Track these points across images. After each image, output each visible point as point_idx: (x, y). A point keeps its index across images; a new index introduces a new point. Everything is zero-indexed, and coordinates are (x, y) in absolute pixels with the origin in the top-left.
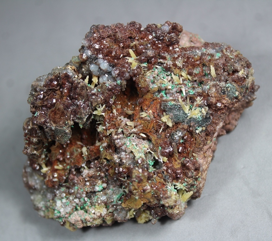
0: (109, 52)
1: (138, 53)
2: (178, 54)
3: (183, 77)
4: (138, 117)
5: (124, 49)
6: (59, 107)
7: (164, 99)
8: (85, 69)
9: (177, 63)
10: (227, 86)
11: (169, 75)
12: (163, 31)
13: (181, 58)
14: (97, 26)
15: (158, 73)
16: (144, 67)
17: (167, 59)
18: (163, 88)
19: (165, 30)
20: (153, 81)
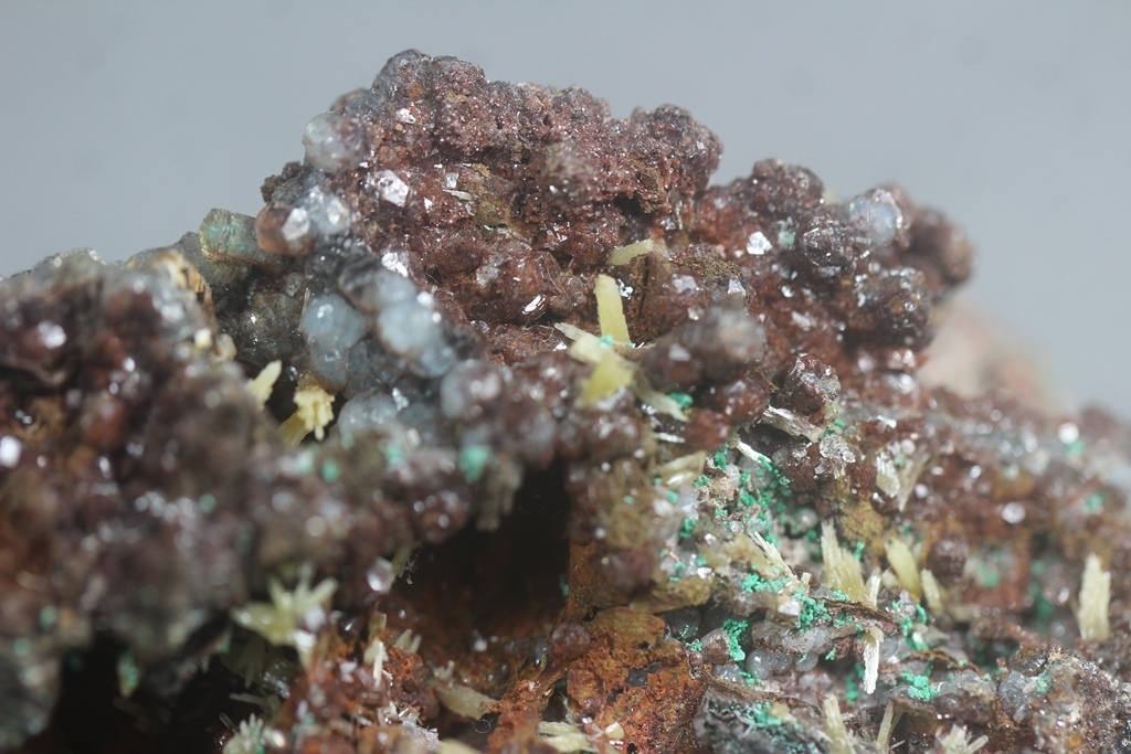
0: (459, 251)
1: (649, 317)
2: (906, 414)
3: (894, 572)
4: (521, 737)
5: (564, 269)
7: (727, 676)
8: (269, 322)
9: (878, 464)
11: (800, 536)
12: (855, 233)
13: (917, 443)
15: (736, 494)
16: (667, 422)
17: (824, 415)
18: (742, 600)
19: (871, 227)
20: (691, 531)
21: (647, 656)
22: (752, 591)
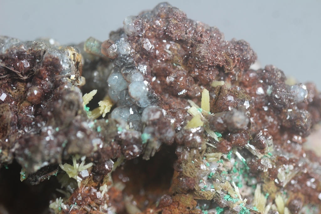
1: (217, 106)
2: (293, 156)
3: (276, 206)
5: (195, 83)
6: (4, 113)
8: (100, 76)
9: (279, 170)
11: (250, 186)
12: (291, 96)
13: (294, 167)
14: (173, 8)
15: (232, 168)
16: (212, 140)
17: (264, 151)
18: (223, 202)
19: (296, 95)
20: (212, 176)
21: (189, 212)
22: (227, 200)
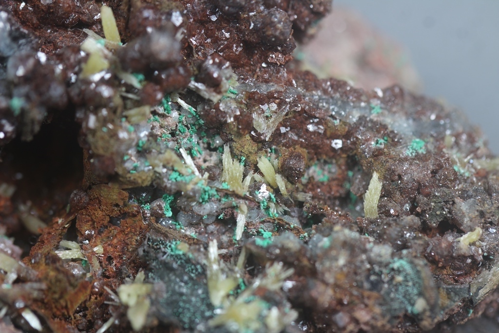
3: (261, 174)
4: (45, 249)
9: (254, 116)
10: (396, 265)
11: (214, 150)
13: (279, 105)
15: (177, 126)
16: (130, 88)
17: (221, 88)
18: (169, 185)
20: (142, 147)
21: (119, 211)
22: (174, 181)
